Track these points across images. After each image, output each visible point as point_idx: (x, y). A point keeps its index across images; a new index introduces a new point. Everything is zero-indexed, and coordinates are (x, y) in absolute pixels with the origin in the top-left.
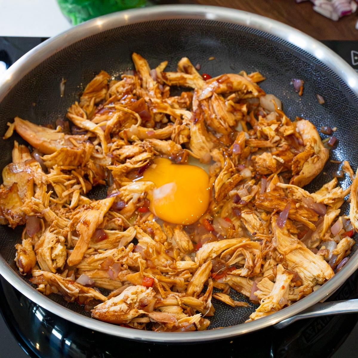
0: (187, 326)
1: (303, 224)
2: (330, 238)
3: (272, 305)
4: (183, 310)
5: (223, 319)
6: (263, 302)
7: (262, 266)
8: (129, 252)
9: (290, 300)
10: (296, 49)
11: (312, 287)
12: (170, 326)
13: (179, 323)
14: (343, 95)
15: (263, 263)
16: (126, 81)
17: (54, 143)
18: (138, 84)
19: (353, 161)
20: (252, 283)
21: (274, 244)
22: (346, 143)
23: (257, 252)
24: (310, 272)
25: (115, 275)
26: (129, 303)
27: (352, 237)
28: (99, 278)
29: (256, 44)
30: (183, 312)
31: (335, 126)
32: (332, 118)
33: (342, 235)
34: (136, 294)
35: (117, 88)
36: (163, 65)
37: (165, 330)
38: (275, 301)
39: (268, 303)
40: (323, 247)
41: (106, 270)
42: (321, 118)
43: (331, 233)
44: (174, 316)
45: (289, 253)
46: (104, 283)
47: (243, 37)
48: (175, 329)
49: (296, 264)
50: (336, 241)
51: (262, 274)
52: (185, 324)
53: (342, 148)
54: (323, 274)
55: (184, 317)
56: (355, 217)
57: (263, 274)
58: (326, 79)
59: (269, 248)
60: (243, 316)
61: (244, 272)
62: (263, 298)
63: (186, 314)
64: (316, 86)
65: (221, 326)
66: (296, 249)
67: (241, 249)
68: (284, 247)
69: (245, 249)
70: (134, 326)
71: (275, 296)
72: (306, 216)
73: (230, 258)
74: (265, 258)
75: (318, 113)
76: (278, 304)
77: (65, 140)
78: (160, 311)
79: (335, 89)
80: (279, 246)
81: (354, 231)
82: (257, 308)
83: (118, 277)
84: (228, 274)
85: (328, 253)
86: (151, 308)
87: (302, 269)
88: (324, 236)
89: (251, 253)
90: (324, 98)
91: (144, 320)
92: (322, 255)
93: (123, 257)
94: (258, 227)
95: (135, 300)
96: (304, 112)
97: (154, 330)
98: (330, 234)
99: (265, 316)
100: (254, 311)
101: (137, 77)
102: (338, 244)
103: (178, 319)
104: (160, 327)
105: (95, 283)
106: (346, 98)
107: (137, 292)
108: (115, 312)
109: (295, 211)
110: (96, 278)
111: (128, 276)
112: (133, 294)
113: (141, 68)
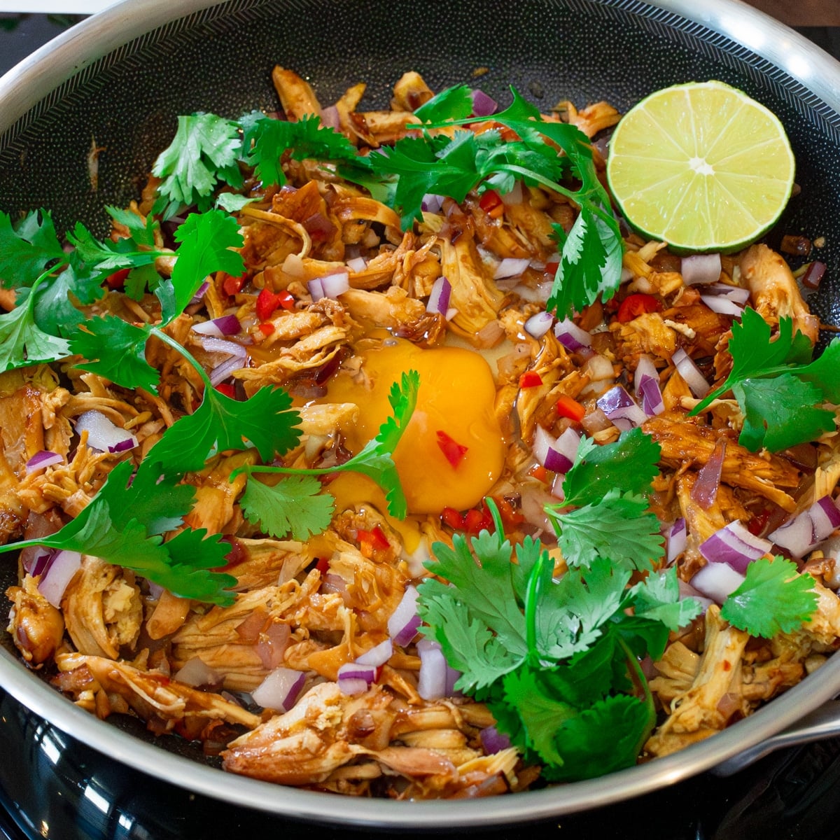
0: (482, 782)
1: (762, 497)
3: (702, 713)
4: (466, 740)
6: (677, 706)
8: (309, 593)
9: (745, 697)
11: (803, 661)
12: (438, 783)
13: (462, 773)
21: (691, 553)
25: (277, 656)
26: (321, 727)
28: (233, 667)
30: (468, 745)
31: (821, 236)
34: (339, 702)
36: (354, 94)
37: (425, 794)
38: (709, 702)
39: (689, 709)
40: (817, 555)
41: (253, 643)
44: (445, 757)
46: (246, 678)
48: (453, 791)
52: (478, 776)
54: (830, 623)
55: (471, 757)
62: (676, 695)
63: (476, 749)
70: (338, 788)
71: (706, 691)
72: (768, 473)
76: (718, 709)
78: (405, 745)
82: (661, 725)
83: (284, 661)
85: (832, 569)
86: (382, 740)
91: (366, 772)
92: (816, 576)
93: (294, 608)
95: (338, 721)
97: (395, 797)
103: (456, 765)
104: (410, 787)
105: (224, 679)
107: (340, 698)
108: (287, 754)
109: (738, 462)
110: (224, 666)
111: (313, 656)
112: (330, 703)
113: (298, 104)
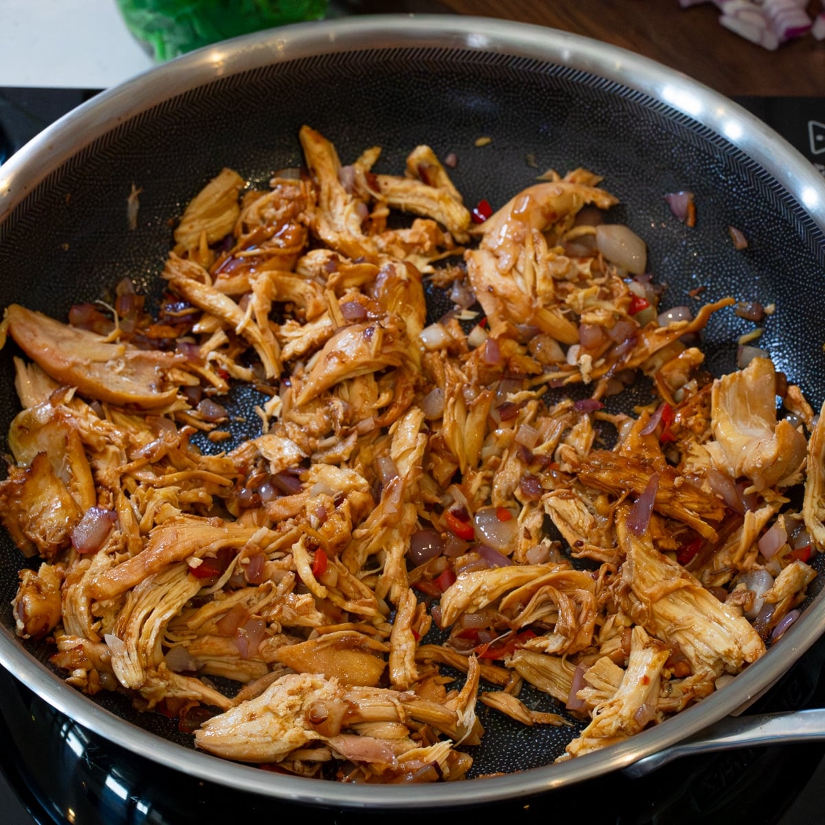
0: (418, 770)
1: (688, 527)
2: (755, 565)
3: (619, 720)
4: (408, 732)
5: (504, 754)
6: (598, 713)
7: (597, 629)
8: (285, 592)
9: (660, 709)
10: (681, 120)
11: (713, 680)
12: (379, 770)
13: (401, 762)
14: (789, 229)
15: (600, 622)
16: (282, 192)
17: (100, 371)
18: (309, 200)
19: (812, 384)
20: (572, 668)
21: (626, 578)
22: (797, 340)
23: (586, 596)
24: (708, 645)
25: (252, 647)
26: (281, 714)
27: (808, 561)
28: (213, 656)
29: (588, 107)
30: (410, 737)
31: (771, 303)
32: (764, 283)
33: (785, 557)
34: (300, 692)
35: (261, 208)
36: (370, 157)
37: (367, 778)
38: (625, 712)
39: (609, 716)
40: (741, 587)
41: (232, 635)
42: (740, 281)
43: (760, 554)
44: (389, 746)
45: (661, 598)
46: (225, 666)
47: (558, 91)
48: (391, 777)
49: (676, 625)
50: (770, 572)
51: (596, 648)
52: (415, 764)
53: (788, 353)
54: (740, 648)
55: (412, 747)
56: (816, 515)
57: (599, 648)
58: (751, 190)
59: (614, 587)
60: (550, 746)
61: (553, 643)
62: (598, 704)
63: (416, 740)
64: (726, 207)
65: (499, 771)
66: (678, 589)
67: (547, 588)
68: (649, 584)
69: (559, 589)
70: (293, 768)
71: (625, 701)
72: (695, 506)
73: (521, 610)
74: (605, 610)
75: (731, 271)
76: (634, 719)
77: (127, 363)
78: (355, 733)
79: (772, 216)
80: (638, 581)
81: (813, 549)
82: (583, 729)
83: (258, 653)
84: (517, 648)
85: (752, 601)
86: (335, 727)
87: (690, 637)
88: (742, 559)
89: (570, 597)
90: (746, 236)
91: (318, 755)
92: (736, 605)
93: (270, 606)
94: (587, 529)
95: (297, 709)
96: (700, 267)
97: (340, 780)
98: (756, 555)
99: (602, 747)
100: (578, 735)
101: (309, 184)
102: (774, 577)
103: (397, 753)
104: (355, 771)
105: (205, 666)
106: (798, 236)
107: (301, 689)
108: (251, 735)
109: (669, 495)
110: (206, 655)
111: (283, 650)
112: (292, 693)
113: (319, 161)
